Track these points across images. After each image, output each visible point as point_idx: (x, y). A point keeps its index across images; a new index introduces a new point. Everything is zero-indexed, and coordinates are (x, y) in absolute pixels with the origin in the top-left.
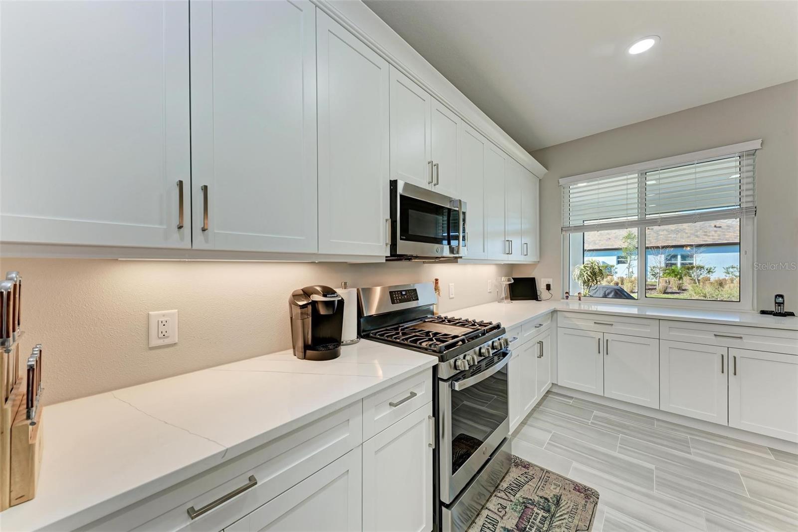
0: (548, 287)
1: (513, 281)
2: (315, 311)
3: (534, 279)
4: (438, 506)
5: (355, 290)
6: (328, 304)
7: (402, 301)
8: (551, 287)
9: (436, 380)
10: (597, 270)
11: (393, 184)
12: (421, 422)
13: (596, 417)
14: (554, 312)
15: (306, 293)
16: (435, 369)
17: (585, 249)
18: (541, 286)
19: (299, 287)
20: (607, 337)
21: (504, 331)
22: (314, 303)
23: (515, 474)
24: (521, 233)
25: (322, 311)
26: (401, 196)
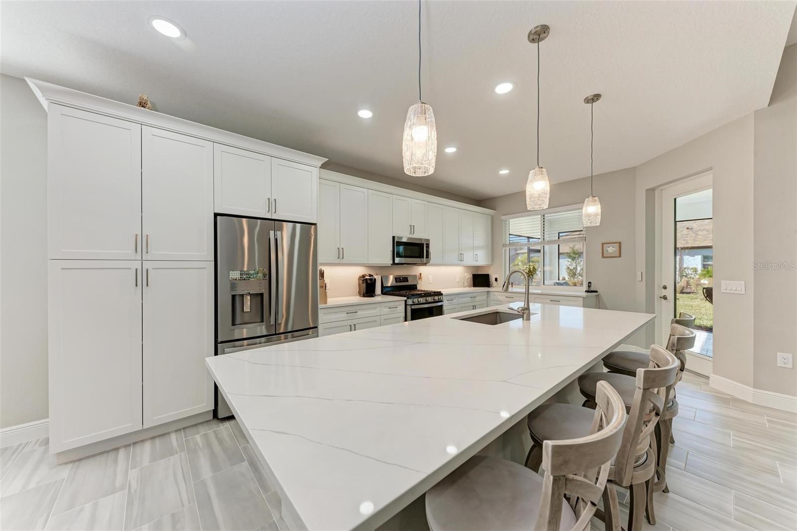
0: (496, 279)
1: (475, 276)
2: (367, 282)
3: (488, 275)
5: (380, 276)
6: (371, 280)
7: (400, 282)
8: (498, 279)
9: (406, 305)
11: (394, 237)
15: (363, 276)
16: (406, 301)
18: (492, 279)
19: (361, 274)
21: (440, 295)
22: (367, 279)
24: (473, 249)
25: (369, 282)
26: (397, 242)
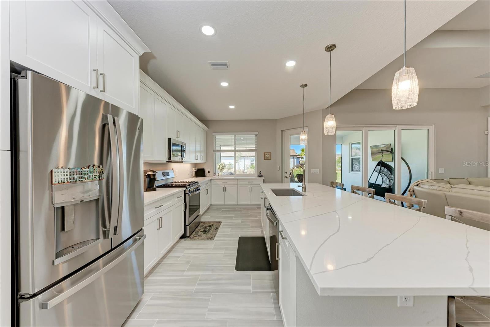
0: (209, 172)
1: (197, 170)
2: (149, 177)
3: (204, 169)
4: (185, 226)
9: (185, 194)
10: (224, 166)
11: (169, 139)
12: (182, 204)
13: (222, 210)
14: (211, 180)
15: (147, 171)
16: (185, 191)
17: (221, 156)
18: (206, 172)
20: (226, 186)
21: (199, 184)
22: (149, 175)
23: (201, 224)
24: (200, 152)
26: (172, 143)
